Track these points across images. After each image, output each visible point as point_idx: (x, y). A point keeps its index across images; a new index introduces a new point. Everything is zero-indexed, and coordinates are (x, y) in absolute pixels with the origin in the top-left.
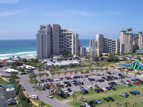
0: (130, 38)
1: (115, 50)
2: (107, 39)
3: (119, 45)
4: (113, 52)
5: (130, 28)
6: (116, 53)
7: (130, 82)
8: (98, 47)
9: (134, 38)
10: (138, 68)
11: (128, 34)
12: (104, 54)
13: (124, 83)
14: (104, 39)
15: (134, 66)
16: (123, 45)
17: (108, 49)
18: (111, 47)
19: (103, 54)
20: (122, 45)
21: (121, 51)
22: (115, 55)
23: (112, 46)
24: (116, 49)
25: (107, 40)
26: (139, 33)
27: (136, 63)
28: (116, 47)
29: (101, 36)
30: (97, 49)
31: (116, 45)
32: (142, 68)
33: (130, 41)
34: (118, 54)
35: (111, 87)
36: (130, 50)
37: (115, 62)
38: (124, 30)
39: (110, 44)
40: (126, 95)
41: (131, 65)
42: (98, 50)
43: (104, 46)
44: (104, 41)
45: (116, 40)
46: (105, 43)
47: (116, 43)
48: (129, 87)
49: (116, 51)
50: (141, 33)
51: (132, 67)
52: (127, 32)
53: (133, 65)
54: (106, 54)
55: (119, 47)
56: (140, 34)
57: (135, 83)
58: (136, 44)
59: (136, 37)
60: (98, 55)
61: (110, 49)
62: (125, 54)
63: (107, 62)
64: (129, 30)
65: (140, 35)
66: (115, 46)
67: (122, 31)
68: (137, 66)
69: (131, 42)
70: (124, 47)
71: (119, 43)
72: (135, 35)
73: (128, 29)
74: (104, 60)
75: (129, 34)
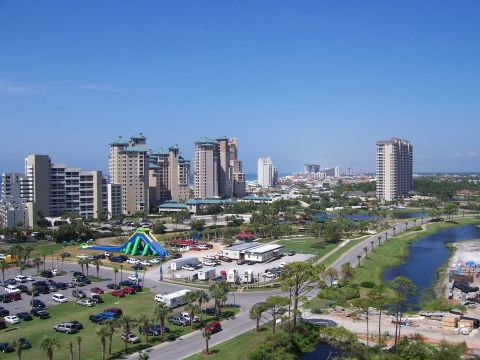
0: (139, 167)
1: (92, 207)
2: (63, 169)
3: (105, 188)
4: (87, 212)
5: (140, 136)
6: (96, 216)
7: (102, 292)
8: (32, 197)
9: (152, 165)
10: (144, 253)
11: (132, 154)
12: (53, 220)
13: (81, 295)
14: (55, 169)
15: (132, 248)
16: (116, 189)
17: (70, 204)
18: (76, 197)
19: (49, 219)
20: (113, 187)
21: (110, 210)
22: (93, 220)
23: (82, 192)
24: (95, 203)
25: (64, 175)
26: (171, 150)
27: (138, 239)
28: (95, 196)
29: (42, 162)
30: (28, 204)
31: (95, 188)
32: (155, 253)
33: (140, 176)
34: (103, 217)
35: (34, 312)
36: (141, 205)
37: (81, 242)
38: (121, 142)
39: (75, 194)
40: (73, 327)
41: (126, 246)
42: (30, 206)
43: (55, 193)
44: (55, 177)
45: (94, 174)
46: (57, 183)
47: (95, 181)
48: (93, 306)
49: (95, 209)
50: (176, 151)
51: (127, 251)
52: (130, 148)
53: (129, 244)
54: (59, 219)
55: (105, 196)
56: (171, 153)
57: (114, 294)
58: (162, 185)
59: (161, 164)
60: (31, 224)
61: (75, 203)
62: (124, 216)
63: (54, 243)
64: (137, 141)
65: (171, 158)
66: (92, 192)
67: (114, 145)
68: (141, 248)
69: (144, 178)
70: (119, 194)
71: (103, 182)
72: (156, 159)
73: (134, 139)
74: (44, 238)
75: (136, 152)
